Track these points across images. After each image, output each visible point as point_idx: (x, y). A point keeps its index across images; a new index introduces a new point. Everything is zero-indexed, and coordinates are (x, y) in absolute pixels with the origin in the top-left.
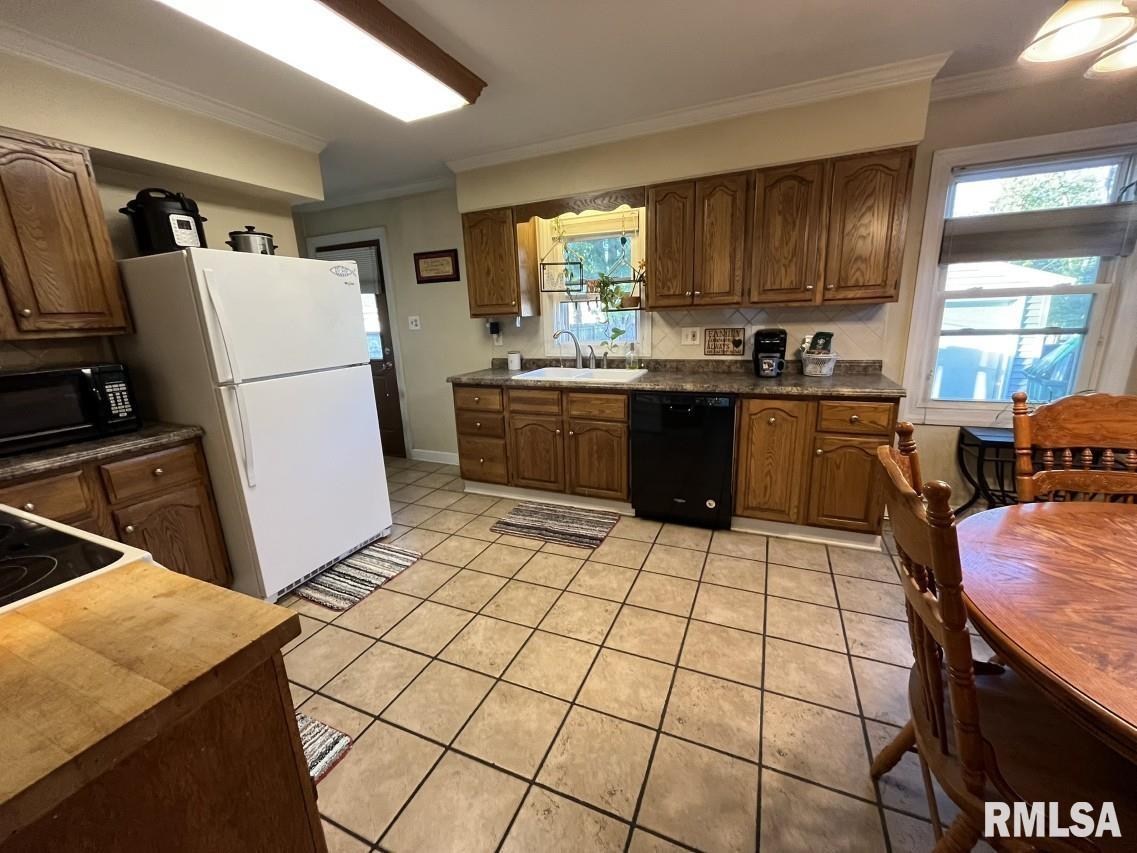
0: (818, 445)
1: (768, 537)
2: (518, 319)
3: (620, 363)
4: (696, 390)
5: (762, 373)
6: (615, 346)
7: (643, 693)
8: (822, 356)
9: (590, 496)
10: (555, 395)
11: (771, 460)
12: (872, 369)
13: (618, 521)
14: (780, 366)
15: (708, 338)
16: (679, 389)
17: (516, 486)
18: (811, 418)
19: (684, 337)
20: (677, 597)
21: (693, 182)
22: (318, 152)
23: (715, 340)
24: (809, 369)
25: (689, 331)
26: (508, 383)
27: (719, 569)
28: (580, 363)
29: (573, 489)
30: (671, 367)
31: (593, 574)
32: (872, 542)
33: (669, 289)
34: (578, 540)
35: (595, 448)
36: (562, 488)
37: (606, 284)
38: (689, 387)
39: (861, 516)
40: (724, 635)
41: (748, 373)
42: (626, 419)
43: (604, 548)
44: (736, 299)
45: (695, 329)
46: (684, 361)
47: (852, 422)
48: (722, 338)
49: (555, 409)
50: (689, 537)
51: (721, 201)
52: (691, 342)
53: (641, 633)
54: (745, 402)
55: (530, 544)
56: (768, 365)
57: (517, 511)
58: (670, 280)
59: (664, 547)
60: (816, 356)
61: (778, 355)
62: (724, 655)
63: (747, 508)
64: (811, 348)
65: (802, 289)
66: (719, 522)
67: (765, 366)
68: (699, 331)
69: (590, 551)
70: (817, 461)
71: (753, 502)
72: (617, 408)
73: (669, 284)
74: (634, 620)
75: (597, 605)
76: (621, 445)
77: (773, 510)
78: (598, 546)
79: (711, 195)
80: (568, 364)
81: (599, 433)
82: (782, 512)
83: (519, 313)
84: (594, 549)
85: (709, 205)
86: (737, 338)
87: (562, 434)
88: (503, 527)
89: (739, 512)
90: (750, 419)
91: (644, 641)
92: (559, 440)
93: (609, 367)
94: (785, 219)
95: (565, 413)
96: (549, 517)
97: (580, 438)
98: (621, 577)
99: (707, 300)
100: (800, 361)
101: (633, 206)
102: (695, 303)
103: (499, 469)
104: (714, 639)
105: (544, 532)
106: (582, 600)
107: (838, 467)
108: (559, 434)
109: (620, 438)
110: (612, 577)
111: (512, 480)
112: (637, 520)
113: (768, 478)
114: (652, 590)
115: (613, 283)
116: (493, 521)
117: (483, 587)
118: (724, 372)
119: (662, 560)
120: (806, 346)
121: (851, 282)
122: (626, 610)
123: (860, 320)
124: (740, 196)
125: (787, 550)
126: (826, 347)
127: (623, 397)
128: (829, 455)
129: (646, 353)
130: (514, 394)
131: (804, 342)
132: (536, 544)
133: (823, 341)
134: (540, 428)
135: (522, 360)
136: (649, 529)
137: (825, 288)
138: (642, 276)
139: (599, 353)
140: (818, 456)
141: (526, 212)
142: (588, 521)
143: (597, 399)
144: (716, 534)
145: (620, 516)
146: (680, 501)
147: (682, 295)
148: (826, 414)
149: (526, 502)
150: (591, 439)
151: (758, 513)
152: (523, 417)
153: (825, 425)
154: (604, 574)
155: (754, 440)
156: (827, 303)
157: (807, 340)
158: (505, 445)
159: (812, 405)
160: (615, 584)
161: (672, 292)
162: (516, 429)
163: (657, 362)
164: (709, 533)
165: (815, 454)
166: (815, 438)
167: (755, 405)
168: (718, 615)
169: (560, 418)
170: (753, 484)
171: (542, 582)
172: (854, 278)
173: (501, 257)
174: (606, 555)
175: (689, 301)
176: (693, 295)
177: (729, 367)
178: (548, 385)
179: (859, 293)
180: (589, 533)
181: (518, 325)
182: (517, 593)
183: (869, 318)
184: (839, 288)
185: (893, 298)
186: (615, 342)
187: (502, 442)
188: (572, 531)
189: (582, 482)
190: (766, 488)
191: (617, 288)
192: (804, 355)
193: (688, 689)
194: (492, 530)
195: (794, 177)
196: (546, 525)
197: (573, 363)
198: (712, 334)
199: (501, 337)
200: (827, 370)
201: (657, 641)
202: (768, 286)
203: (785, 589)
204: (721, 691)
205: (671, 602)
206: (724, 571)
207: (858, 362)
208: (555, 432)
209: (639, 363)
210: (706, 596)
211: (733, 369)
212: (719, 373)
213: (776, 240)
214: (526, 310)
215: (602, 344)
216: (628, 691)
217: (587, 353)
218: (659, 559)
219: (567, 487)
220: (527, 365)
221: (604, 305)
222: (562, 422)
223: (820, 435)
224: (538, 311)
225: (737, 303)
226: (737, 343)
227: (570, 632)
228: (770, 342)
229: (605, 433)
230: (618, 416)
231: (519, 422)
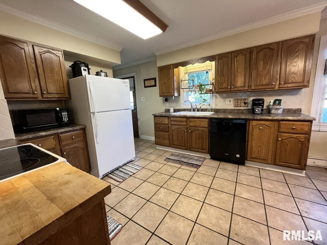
1: (259, 168)
2: (174, 97)
3: (205, 110)
4: (233, 118)
5: (255, 113)
6: (204, 105)
7: (221, 222)
8: (278, 107)
9: (196, 151)
10: (185, 119)
11: (260, 142)
12: (298, 111)
13: (205, 160)
14: (262, 110)
15: (235, 102)
16: (227, 117)
17: (172, 147)
18: (276, 127)
19: (227, 101)
20: (229, 187)
21: (231, 53)
22: (120, 51)
23: (237, 102)
24: (273, 111)
25: (229, 99)
26: (170, 116)
27: (242, 178)
28: (192, 110)
29: (190, 149)
30: (222, 111)
31: (198, 177)
32: (302, 173)
33: (222, 86)
34: (192, 165)
35: (198, 136)
36: (186, 148)
37: (201, 86)
38: (230, 117)
39: (298, 164)
40: (248, 202)
41: (249, 112)
42: (208, 127)
43: (201, 168)
44: (246, 88)
45: (230, 99)
46: (227, 109)
47: (293, 129)
48: (240, 102)
49: (185, 123)
50: (230, 167)
51: (241, 58)
52: (229, 103)
53: (217, 199)
54: (251, 122)
55: (177, 166)
56: (258, 110)
57: (172, 155)
58: (223, 83)
59: (222, 170)
60: (276, 107)
61: (261, 107)
62: (250, 210)
63: (252, 158)
64: (273, 104)
65: (271, 84)
66: (241, 162)
67: (257, 110)
68: (232, 100)
69: (197, 169)
70: (279, 143)
71: (254, 156)
72: (205, 124)
73: (222, 84)
74: (214, 194)
75: (201, 188)
76: (206, 135)
77: (261, 159)
78: (199, 168)
79: (237, 56)
80: (188, 110)
81: (199, 131)
82: (265, 160)
83: (174, 95)
84: (198, 169)
85: (237, 59)
86: (245, 102)
87: (187, 131)
88: (168, 160)
89: (248, 159)
90: (253, 127)
91: (219, 202)
92: (186, 133)
93: (201, 111)
94: (264, 62)
95: (188, 125)
96: (182, 157)
97: (193, 132)
98: (208, 178)
99: (236, 89)
100: (269, 109)
101: (211, 61)
102: (232, 90)
103: (167, 142)
104: (245, 204)
105: (181, 162)
106: (195, 185)
107: (288, 145)
108: (186, 131)
109: (206, 133)
110: (205, 178)
111: (171, 145)
112: (211, 160)
113: (260, 147)
114: (220, 184)
115: (203, 85)
116: (165, 158)
117: (163, 178)
118: (241, 113)
119: (222, 174)
120: (271, 104)
121: (290, 81)
122: (211, 190)
123: (292, 95)
124: (248, 55)
125: (267, 174)
126: (279, 104)
127: (207, 120)
128: (283, 141)
129: (214, 107)
130: (172, 119)
131: (270, 102)
132: (178, 166)
133: (278, 102)
134: (180, 130)
135: (174, 109)
136: (216, 163)
137: (280, 84)
138: (213, 83)
139: (198, 107)
140: (279, 141)
141: (177, 65)
142: (195, 159)
143: (198, 120)
144: (240, 166)
145: (206, 158)
146: (227, 154)
147: (227, 88)
148: (282, 126)
149: (175, 152)
150: (196, 133)
151: (255, 160)
153: (282, 130)
154: (202, 177)
155: (254, 134)
156: (280, 89)
157: (272, 102)
158: (169, 134)
159: (276, 123)
160: (206, 181)
161: (223, 87)
162: (172, 130)
163: (217, 110)
164: (237, 166)
165: (278, 140)
166: (278, 135)
167: (254, 123)
168: (245, 195)
169: (186, 126)
170: (254, 150)
171: (181, 178)
172: (291, 80)
173: (169, 79)
174: (202, 171)
175: (229, 90)
176: (231, 88)
178: (183, 116)
179: (293, 85)
180: (196, 163)
181: (173, 99)
182: (173, 181)
183: (296, 94)
184: (285, 83)
185: (306, 86)
186: (204, 103)
187: (168, 133)
188: (190, 162)
189: (193, 147)
190: (259, 151)
191: (205, 87)
192: (271, 107)
193: (238, 223)
194: (165, 160)
195: (268, 48)
196: (182, 160)
197: (190, 110)
198: (236, 100)
199: (168, 103)
200: (280, 111)
201: (224, 203)
202: (258, 84)
203: (269, 188)
204: (251, 225)
205: (227, 189)
206: (245, 179)
207: (292, 109)
208: (185, 131)
209: (211, 110)
210: (239, 188)
211: (244, 112)
212: (239, 113)
213: (261, 69)
214: (176, 94)
215: (200, 104)
216: (215, 220)
217: (195, 107)
218: (220, 173)
219: (188, 148)
220: (175, 111)
221: (200, 92)
222: (187, 127)
223: (280, 134)
224: (179, 95)
225: (247, 90)
226: (245, 103)
227: (192, 196)
228: (258, 103)
229: (201, 131)
230: (205, 126)
231: (174, 127)
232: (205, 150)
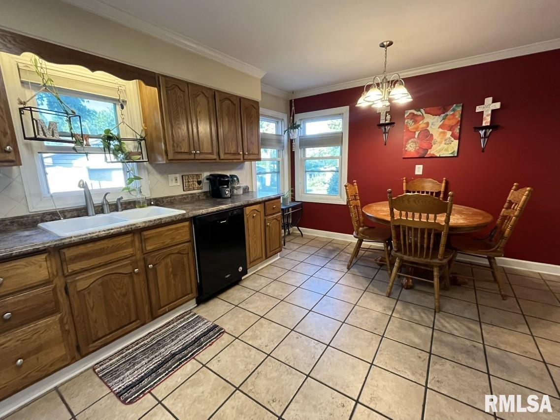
0: (267, 221)
1: (255, 274)
5: (225, 196)
10: (127, 239)
11: (255, 235)
12: (247, 189)
13: (196, 314)
15: (184, 181)
18: (263, 210)
19: (170, 181)
23: (188, 182)
28: (92, 209)
32: (277, 256)
33: (181, 149)
35: (171, 269)
43: (226, 327)
44: (215, 157)
45: (176, 175)
46: (174, 197)
47: (274, 209)
48: (192, 180)
49: (129, 251)
50: (239, 293)
52: (175, 184)
56: (227, 192)
59: (243, 303)
63: (250, 263)
65: (237, 154)
68: (179, 176)
69: (226, 334)
70: (267, 229)
71: (251, 259)
72: (185, 232)
74: (308, 329)
75: (292, 341)
77: (258, 259)
78: (222, 329)
79: (196, 95)
81: (173, 257)
82: (260, 257)
84: (225, 331)
85: (196, 101)
86: (199, 180)
90: (247, 218)
91: (325, 329)
93: (124, 209)
94: (228, 119)
96: (153, 349)
97: (158, 268)
98: (265, 326)
99: (202, 157)
101: (146, 84)
102: (196, 158)
103: (55, 353)
105: (177, 357)
107: (272, 229)
108: (138, 273)
109: (188, 253)
110: (263, 330)
113: (255, 244)
114: (284, 317)
119: (256, 307)
122: (298, 330)
125: (268, 273)
126: (238, 181)
127: (187, 223)
129: (147, 194)
130: (69, 253)
132: (192, 366)
133: (236, 178)
134: (113, 277)
136: (220, 304)
137: (244, 154)
139: (114, 199)
140: (268, 226)
143: (168, 230)
144: (242, 284)
145: (190, 312)
147: (190, 153)
148: (267, 208)
152: (87, 274)
153: (267, 212)
154: (258, 333)
156: (244, 161)
161: (183, 151)
164: (239, 286)
167: (248, 210)
169: (134, 258)
170: (251, 250)
172: (251, 150)
174: (236, 328)
175: (193, 157)
176: (195, 153)
177: (199, 196)
178: (123, 230)
179: (253, 157)
184: (248, 154)
187: (58, 317)
189: (162, 304)
190: (255, 250)
195: (230, 100)
198: (186, 178)
208: (132, 272)
210: (295, 302)
217: (101, 200)
223: (267, 218)
226: (199, 183)
229: (177, 255)
230: (186, 238)
231: (83, 282)
232: (188, 294)
